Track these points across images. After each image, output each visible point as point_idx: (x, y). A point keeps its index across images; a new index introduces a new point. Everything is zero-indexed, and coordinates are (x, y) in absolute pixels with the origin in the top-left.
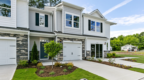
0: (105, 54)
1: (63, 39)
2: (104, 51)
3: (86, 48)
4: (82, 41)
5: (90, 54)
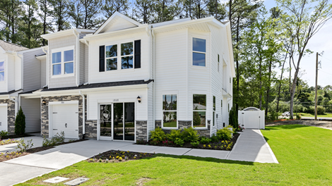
0: (142, 130)
1: (48, 99)
2: (138, 123)
3: (86, 114)
4: (78, 99)
5: (96, 128)
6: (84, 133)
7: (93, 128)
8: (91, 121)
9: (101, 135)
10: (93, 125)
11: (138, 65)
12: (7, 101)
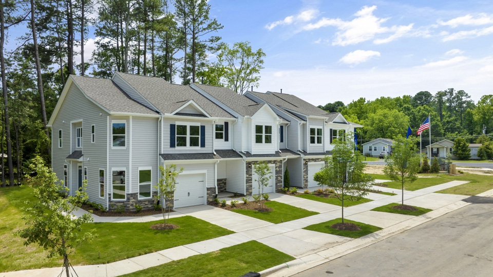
1: (308, 161)
12: (275, 162)
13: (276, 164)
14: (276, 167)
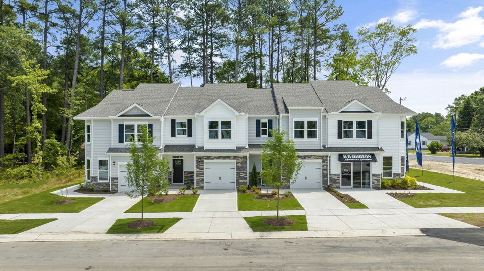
2: (374, 176)
3: (330, 170)
4: (322, 159)
5: (339, 180)
6: (329, 184)
7: (336, 180)
8: (335, 175)
9: (342, 185)
10: (336, 178)
11: (370, 137)
12: (235, 158)
13: (237, 160)
14: (237, 163)
